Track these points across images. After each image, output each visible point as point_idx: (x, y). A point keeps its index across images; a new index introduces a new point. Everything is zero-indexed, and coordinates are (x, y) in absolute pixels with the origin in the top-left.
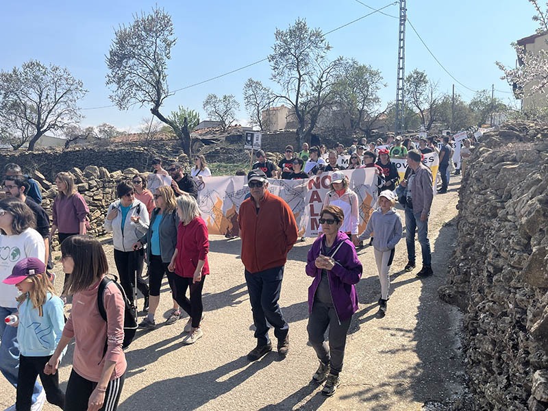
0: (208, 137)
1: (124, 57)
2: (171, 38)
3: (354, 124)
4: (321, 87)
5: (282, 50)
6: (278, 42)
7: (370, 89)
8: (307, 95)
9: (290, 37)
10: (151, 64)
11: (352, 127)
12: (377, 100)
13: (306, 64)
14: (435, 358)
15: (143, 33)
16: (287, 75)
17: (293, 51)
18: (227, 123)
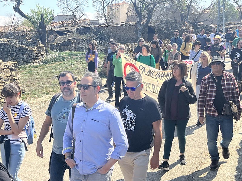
0: (62, 29)
3: (183, 18)
11: (182, 20)
18: (77, 17)
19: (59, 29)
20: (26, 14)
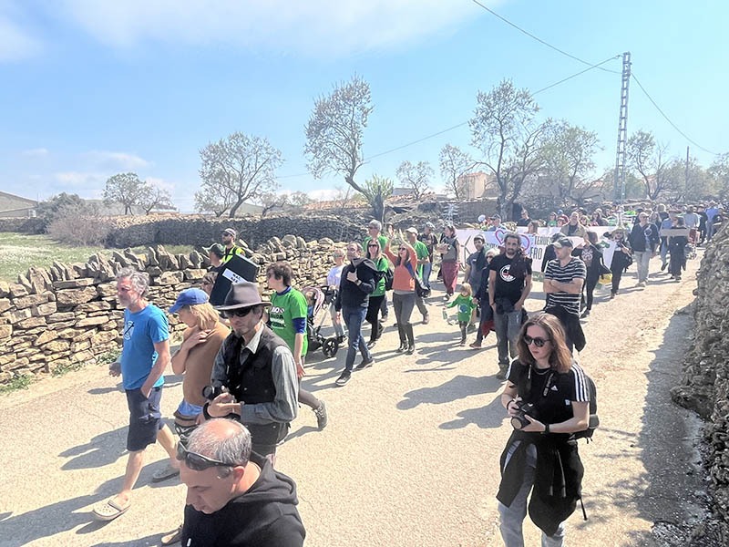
0: (400, 205)
1: (322, 126)
2: (368, 106)
3: (564, 192)
4: (527, 152)
5: (484, 114)
6: (480, 105)
7: (583, 153)
8: (511, 160)
9: (494, 99)
10: (348, 132)
11: (561, 194)
12: (591, 166)
13: (510, 128)
14: (667, 471)
15: (342, 102)
16: (487, 140)
17: (496, 115)
18: (420, 190)
19: (397, 206)
20: (360, 186)
